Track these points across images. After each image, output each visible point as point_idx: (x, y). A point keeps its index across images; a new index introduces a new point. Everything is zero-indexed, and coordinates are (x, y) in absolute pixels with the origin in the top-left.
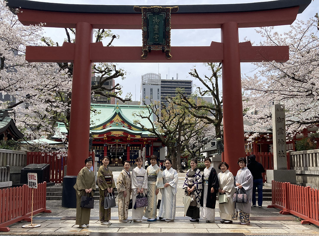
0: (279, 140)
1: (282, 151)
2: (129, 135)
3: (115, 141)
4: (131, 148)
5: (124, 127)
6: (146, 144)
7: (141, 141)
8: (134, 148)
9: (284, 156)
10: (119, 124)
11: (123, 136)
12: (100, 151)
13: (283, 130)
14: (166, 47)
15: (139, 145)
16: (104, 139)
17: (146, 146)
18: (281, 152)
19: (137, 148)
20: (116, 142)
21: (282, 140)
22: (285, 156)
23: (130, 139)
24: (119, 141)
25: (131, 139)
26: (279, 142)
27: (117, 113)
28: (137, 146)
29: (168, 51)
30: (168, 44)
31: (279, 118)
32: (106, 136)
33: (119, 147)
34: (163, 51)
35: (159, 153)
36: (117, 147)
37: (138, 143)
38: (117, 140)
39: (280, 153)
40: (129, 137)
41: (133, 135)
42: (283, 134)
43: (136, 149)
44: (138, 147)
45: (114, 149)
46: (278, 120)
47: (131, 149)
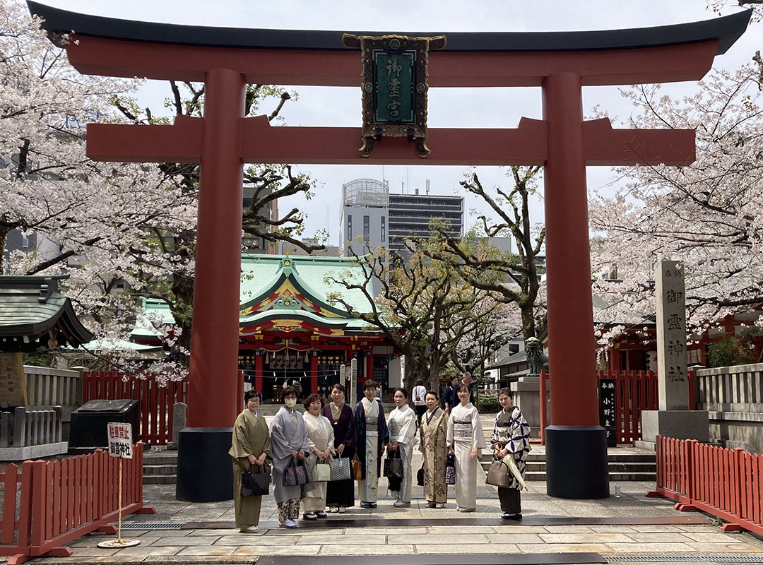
0: (671, 342)
1: (679, 368)
2: (317, 330)
3: (283, 343)
4: (321, 360)
5: (302, 309)
6: (356, 350)
7: (345, 344)
8: (327, 360)
9: (683, 380)
10: (291, 303)
11: (302, 332)
12: (246, 366)
13: (680, 319)
14: (416, 130)
15: (341, 353)
16: (257, 338)
17: (356, 355)
18: (675, 370)
19: (334, 360)
20: (285, 346)
21: (678, 342)
22: (684, 378)
23: (317, 339)
24: (291, 343)
25: (321, 337)
26: (672, 347)
27: (287, 275)
28: (334, 353)
29: (421, 140)
30: (421, 124)
31: (672, 291)
32: (260, 332)
33: (293, 357)
34: (410, 138)
35: (387, 370)
36: (287, 358)
37: (337, 347)
38: (287, 341)
39: (673, 372)
40: (315, 333)
41: (326, 328)
42: (680, 328)
43: (332, 362)
44: (337, 358)
45: (281, 363)
46: (669, 296)
47: (321, 362)
